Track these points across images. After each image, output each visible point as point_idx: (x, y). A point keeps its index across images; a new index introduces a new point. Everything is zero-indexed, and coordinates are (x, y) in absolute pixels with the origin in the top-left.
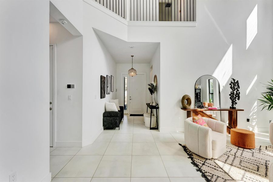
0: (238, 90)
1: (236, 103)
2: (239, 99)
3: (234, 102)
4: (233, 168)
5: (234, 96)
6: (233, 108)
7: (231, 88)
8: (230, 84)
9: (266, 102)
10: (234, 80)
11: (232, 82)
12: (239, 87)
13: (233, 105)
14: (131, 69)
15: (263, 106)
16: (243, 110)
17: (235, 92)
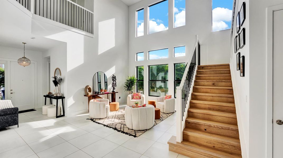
0: (116, 82)
1: (115, 89)
2: (116, 86)
3: (114, 89)
4: (115, 119)
5: (114, 85)
6: (113, 92)
7: (112, 80)
8: (112, 78)
9: (126, 87)
10: (114, 76)
11: (113, 77)
12: (116, 80)
13: (113, 90)
14: (23, 58)
15: (125, 89)
16: (118, 92)
17: (114, 82)
